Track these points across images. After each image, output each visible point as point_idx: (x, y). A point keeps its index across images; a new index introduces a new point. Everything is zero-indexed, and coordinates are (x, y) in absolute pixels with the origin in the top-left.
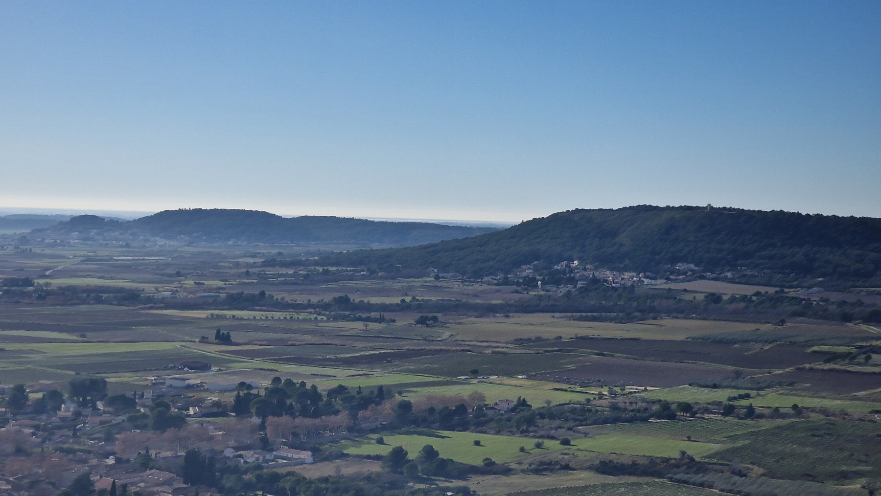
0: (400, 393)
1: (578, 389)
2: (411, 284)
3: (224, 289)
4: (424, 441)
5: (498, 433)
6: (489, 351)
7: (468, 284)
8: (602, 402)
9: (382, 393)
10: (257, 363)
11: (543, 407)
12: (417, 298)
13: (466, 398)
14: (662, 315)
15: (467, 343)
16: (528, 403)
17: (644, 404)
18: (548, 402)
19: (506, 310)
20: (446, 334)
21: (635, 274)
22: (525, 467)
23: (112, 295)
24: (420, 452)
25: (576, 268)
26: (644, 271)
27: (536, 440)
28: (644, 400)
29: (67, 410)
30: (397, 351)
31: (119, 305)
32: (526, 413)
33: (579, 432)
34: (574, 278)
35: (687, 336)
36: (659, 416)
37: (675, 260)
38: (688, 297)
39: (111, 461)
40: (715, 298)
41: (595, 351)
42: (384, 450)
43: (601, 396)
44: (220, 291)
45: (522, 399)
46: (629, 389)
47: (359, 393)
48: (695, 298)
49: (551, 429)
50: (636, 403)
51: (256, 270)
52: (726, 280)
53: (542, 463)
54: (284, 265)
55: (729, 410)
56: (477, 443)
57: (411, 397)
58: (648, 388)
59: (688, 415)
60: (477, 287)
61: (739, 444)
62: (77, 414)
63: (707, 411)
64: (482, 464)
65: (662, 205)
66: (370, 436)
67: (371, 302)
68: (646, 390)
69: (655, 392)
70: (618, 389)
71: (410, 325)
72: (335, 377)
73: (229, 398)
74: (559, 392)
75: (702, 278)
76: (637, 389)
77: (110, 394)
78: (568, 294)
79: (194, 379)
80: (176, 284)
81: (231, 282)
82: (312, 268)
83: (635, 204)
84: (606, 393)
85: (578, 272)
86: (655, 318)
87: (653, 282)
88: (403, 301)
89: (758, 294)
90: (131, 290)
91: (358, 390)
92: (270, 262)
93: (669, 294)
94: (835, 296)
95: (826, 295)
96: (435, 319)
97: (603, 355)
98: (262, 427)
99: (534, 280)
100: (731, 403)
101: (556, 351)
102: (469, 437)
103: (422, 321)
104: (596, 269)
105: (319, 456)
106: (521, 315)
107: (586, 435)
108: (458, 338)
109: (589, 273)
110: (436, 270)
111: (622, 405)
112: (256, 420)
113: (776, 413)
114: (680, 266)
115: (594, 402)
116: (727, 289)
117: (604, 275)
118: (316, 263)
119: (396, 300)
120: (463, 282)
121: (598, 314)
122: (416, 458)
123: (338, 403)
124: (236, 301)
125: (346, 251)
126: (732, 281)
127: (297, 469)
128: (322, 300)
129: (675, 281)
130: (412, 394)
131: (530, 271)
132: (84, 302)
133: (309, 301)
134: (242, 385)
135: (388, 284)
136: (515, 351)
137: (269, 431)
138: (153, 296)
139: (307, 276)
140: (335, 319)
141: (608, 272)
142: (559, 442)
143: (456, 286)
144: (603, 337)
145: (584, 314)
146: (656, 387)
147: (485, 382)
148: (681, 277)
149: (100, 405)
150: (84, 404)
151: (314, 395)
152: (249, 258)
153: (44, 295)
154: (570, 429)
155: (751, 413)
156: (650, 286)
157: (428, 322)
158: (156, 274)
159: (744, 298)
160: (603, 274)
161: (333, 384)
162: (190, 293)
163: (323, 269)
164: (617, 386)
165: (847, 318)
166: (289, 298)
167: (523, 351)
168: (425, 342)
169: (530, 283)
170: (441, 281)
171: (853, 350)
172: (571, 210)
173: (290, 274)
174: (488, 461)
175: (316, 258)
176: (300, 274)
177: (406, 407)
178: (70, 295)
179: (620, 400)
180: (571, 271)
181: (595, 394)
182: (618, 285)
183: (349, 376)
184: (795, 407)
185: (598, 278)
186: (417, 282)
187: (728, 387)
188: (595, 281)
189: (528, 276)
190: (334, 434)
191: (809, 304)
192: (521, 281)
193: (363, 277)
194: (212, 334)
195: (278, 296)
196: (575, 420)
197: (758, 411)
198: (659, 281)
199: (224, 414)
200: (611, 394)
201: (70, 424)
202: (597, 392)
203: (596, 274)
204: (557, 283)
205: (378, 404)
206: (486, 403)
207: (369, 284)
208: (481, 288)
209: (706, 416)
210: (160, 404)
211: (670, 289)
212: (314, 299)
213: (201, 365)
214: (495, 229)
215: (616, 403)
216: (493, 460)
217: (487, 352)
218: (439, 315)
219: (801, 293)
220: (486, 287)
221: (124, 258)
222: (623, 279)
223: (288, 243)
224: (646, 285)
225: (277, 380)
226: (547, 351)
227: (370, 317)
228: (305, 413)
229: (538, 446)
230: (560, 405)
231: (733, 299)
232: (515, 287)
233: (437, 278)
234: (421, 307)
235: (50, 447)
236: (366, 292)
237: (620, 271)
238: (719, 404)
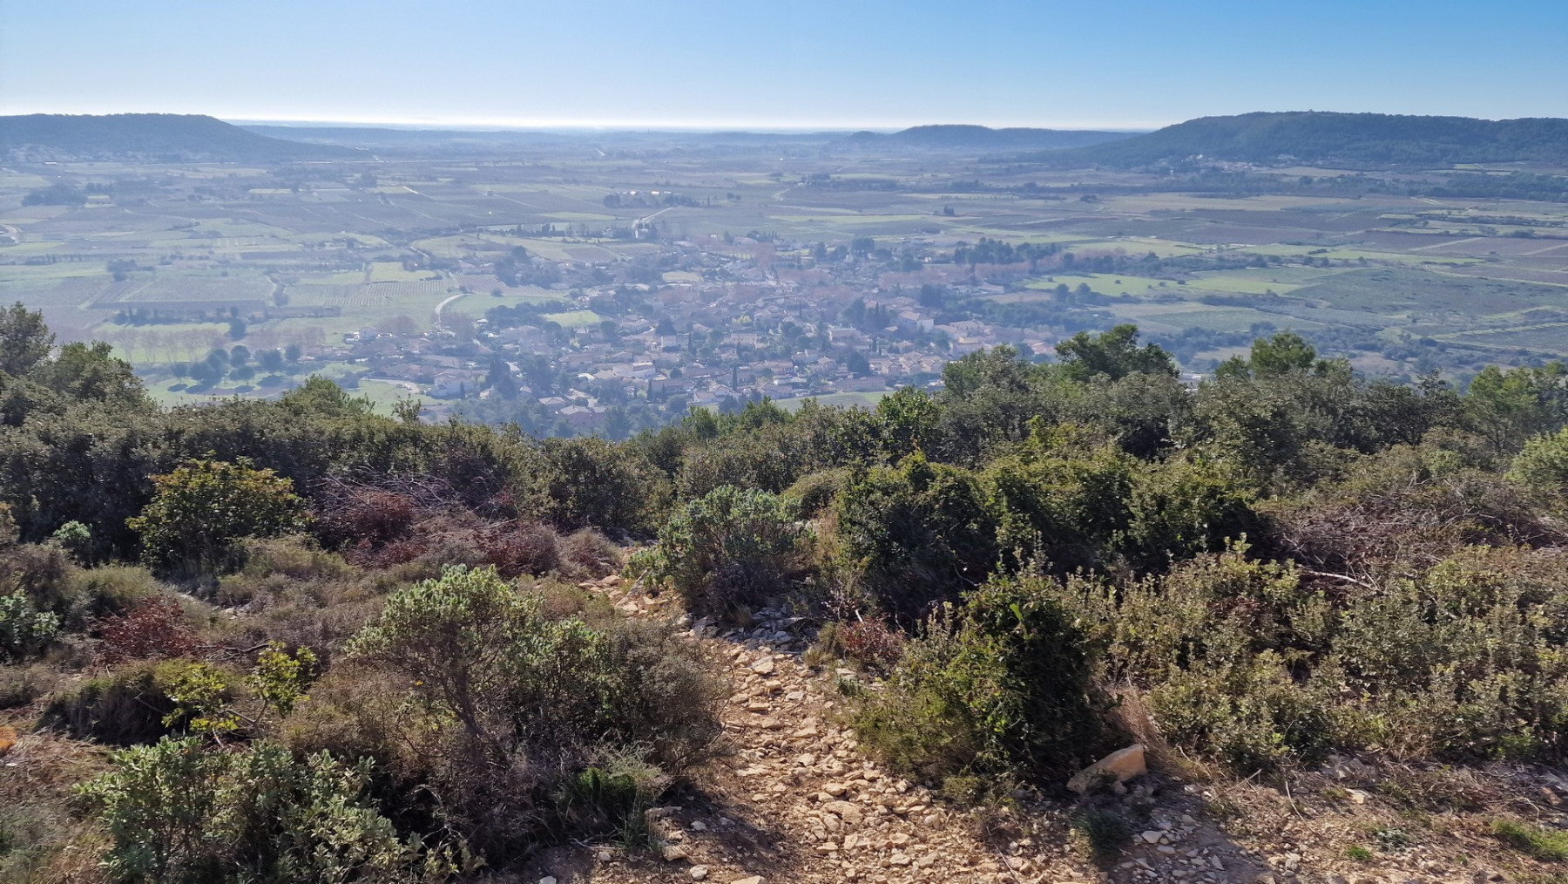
0: (1066, 248)
1: (1195, 246)
2: (1079, 174)
3: (951, 179)
4: (1081, 281)
5: (1134, 275)
6: (1131, 220)
7: (1120, 173)
8: (1212, 255)
9: (1054, 248)
10: (970, 228)
11: (1167, 259)
12: (1082, 183)
14: (1263, 193)
16: (1157, 256)
19: (1145, 191)
20: (1101, 207)
21: (1246, 164)
24: (1077, 288)
25: (1201, 160)
26: (1254, 161)
28: (1243, 254)
29: (849, 259)
30: (1066, 220)
31: (883, 191)
32: (1155, 263)
33: (1192, 276)
34: (1198, 167)
35: (1282, 208)
36: (1254, 266)
37: (1279, 152)
38: (1285, 180)
40: (1307, 180)
41: (1210, 220)
42: (1053, 286)
43: (1211, 251)
44: (949, 181)
45: (1152, 253)
46: (1232, 246)
48: (1291, 180)
49: (1172, 274)
50: (1237, 256)
51: (972, 166)
52: (1318, 166)
53: (1164, 296)
54: (993, 162)
55: (1308, 261)
56: (1118, 282)
57: (1074, 251)
60: (1126, 175)
61: (1314, 284)
62: (856, 261)
63: (1292, 262)
64: (1120, 297)
65: (1273, 111)
66: (1044, 277)
67: (1051, 186)
68: (1246, 247)
69: (1251, 248)
70: (1224, 247)
71: (1076, 202)
72: (1022, 237)
73: (952, 251)
74: (1180, 248)
75: (1298, 165)
76: (1239, 246)
77: (876, 248)
78: (1193, 180)
79: (929, 239)
80: (919, 176)
81: (955, 175)
82: (1011, 164)
83: (1251, 111)
84: (1215, 249)
85: (1202, 163)
86: (1258, 195)
87: (1259, 169)
88: (1072, 185)
89: (1342, 176)
90: (890, 181)
91: (1037, 246)
92: (982, 161)
93: (1272, 178)
94: (1405, 178)
95: (1398, 176)
96: (1094, 198)
97: (1216, 222)
98: (972, 270)
99: (1168, 169)
100: (1311, 256)
101: (1180, 219)
102: (1113, 277)
103: (1085, 199)
104: (1217, 160)
105: (1009, 289)
106: (1156, 194)
107: (1197, 277)
108: (1109, 210)
109: (1211, 163)
110: (1097, 164)
111: (1226, 257)
112: (968, 266)
113: (1346, 263)
114: (1282, 157)
115: (1206, 256)
116: (1316, 173)
118: (1015, 161)
119: (1068, 185)
120: (1116, 172)
121: (1215, 192)
122: (1074, 292)
123: (1024, 255)
124: (959, 187)
125: (1035, 152)
127: (994, 298)
129: (1276, 168)
131: (1166, 163)
132: (862, 189)
133: (1008, 186)
134: (960, 243)
135: (1063, 174)
136: (1150, 220)
137: (977, 273)
139: (1008, 169)
140: (1025, 198)
142: (1176, 283)
143: (1111, 175)
144: (1217, 209)
145: (1204, 193)
146: (1254, 245)
147: (1127, 241)
148: (1282, 165)
149: (870, 256)
150: (860, 255)
151: (1007, 250)
152: (968, 158)
153: (837, 185)
154: (1185, 274)
155: (1326, 263)
156: (1256, 172)
157: (1089, 199)
158: (906, 170)
159: (1331, 180)
160: (1222, 164)
161: (1021, 242)
162: (929, 182)
163: (1019, 165)
164: (1224, 244)
165: (1413, 193)
166: (994, 184)
167: (1156, 220)
168: (1086, 213)
169: (1165, 172)
170: (1100, 171)
171: (1413, 217)
172: (1200, 118)
173: (996, 168)
174: (1124, 294)
175: (1013, 157)
176: (1003, 168)
177: (1069, 257)
178: (853, 185)
179: (1225, 254)
180: (1197, 162)
181: (1206, 250)
182: (1232, 172)
183: (1032, 237)
184: (1361, 259)
185: (1218, 167)
186: (1083, 172)
187: (1309, 245)
188: (1215, 169)
189: (1164, 167)
190: (1019, 275)
191: (1383, 185)
192: (1158, 170)
193: (1047, 170)
194: (941, 210)
195: (987, 183)
196: (1190, 268)
197: (1331, 261)
198: (1264, 168)
199: (947, 262)
200: (1219, 250)
201: (852, 267)
202: (1209, 248)
203: (1217, 164)
204: (1185, 171)
205: (1051, 255)
206: (1126, 256)
207: (1051, 174)
208: (1128, 176)
209: (1290, 266)
210: (907, 254)
211: (1272, 174)
212: (1012, 185)
213: (933, 230)
214: (1142, 133)
215: (1222, 256)
216: (1128, 294)
217: (1129, 220)
218: (1098, 195)
219: (1377, 176)
220: (1132, 175)
222: (1236, 167)
223: (996, 148)
224: (1253, 171)
225: (983, 239)
226: (1173, 219)
227: (1049, 197)
228: (1001, 261)
229: (1162, 284)
231: (1322, 181)
232: (1153, 174)
233: (1098, 169)
234: (1084, 189)
235: (839, 281)
236: (1048, 179)
237: (1235, 161)
238: (1301, 256)
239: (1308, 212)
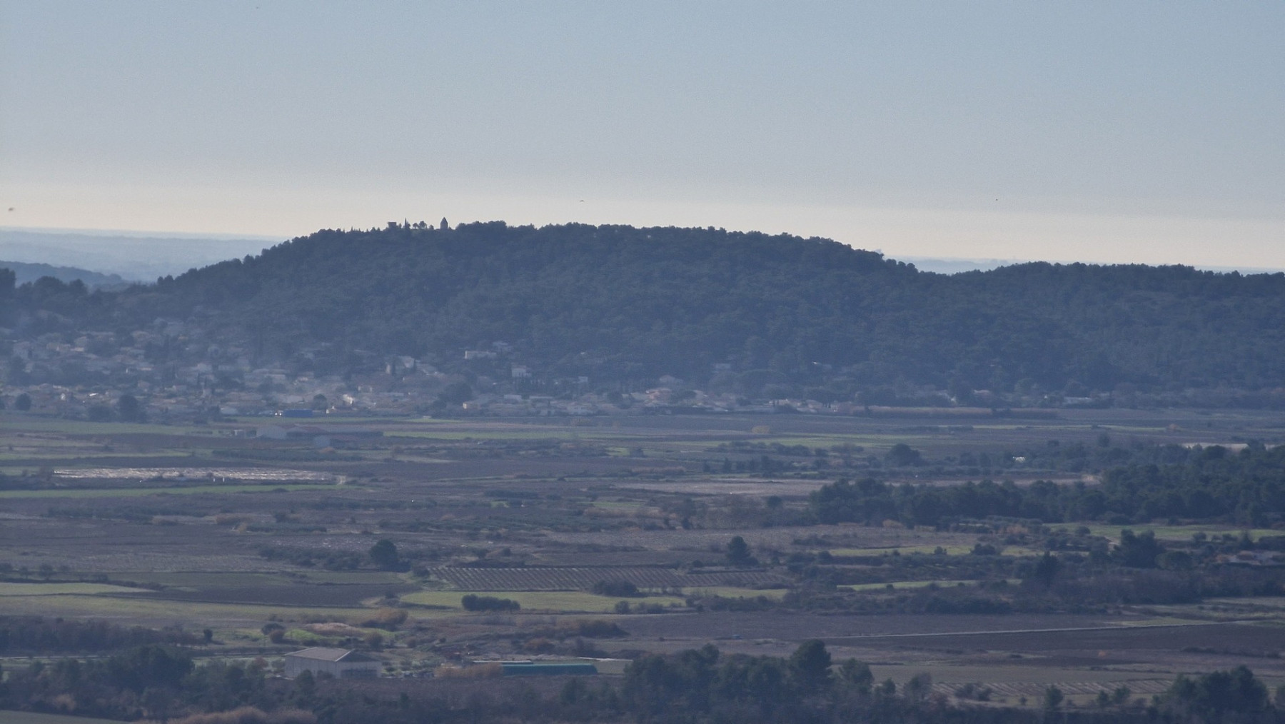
3: (613, 631)
44: (601, 643)
51: (779, 537)
54: (939, 512)
80: (373, 609)
81: (650, 601)
82: (1071, 528)
92: (857, 499)
125: (1243, 446)
138: (256, 668)
152: (745, 477)
163: (1128, 538)
173: (958, 561)
175: (1089, 479)
176: (1010, 561)
221: (110, 474)
223: (945, 403)
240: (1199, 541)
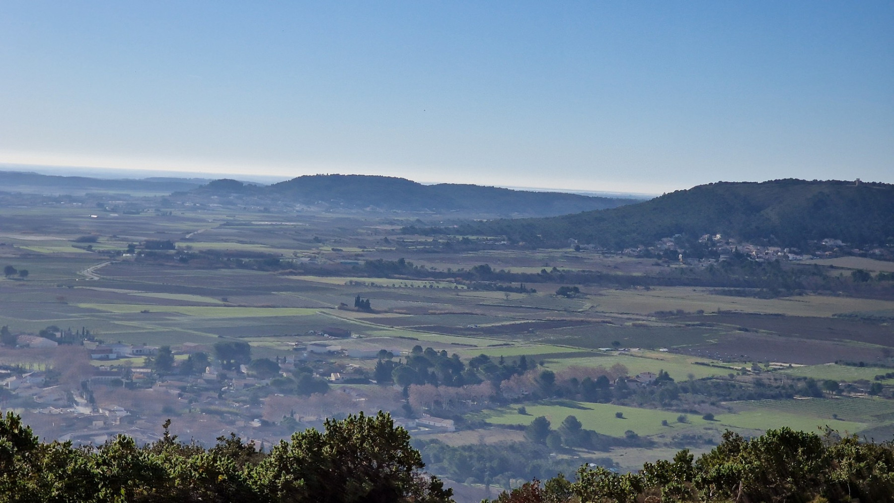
0: (542, 364)
1: (721, 364)
2: (552, 255)
3: (362, 256)
4: (567, 412)
5: (641, 405)
6: (630, 324)
7: (609, 255)
8: (747, 378)
9: (524, 364)
10: (397, 331)
11: (686, 382)
12: (558, 268)
13: (608, 369)
14: (807, 291)
15: (607, 315)
16: (670, 377)
17: (790, 382)
18: (691, 376)
19: (646, 282)
20: (587, 305)
21: (779, 249)
22: (668, 440)
23: (252, 260)
24: (563, 423)
25: (719, 241)
26: (790, 245)
27: (679, 415)
28: (789, 377)
29: (210, 373)
30: (537, 321)
31: (260, 269)
32: (669, 386)
33: (723, 407)
34: (716, 251)
35: (834, 313)
36: (804, 393)
37: (821, 235)
38: (835, 273)
39: (256, 423)
40: (862, 275)
41: (738, 326)
42: (526, 421)
43: (744, 372)
44: (359, 258)
45: (663, 372)
46: (773, 365)
47: (501, 362)
48: (841, 274)
49: (695, 403)
50: (781, 380)
51: (394, 237)
52: (874, 256)
53: (685, 437)
54: (426, 233)
55: (876, 389)
56: (619, 415)
57: (553, 367)
58: (793, 365)
59: (834, 393)
60: (618, 259)
61: (886, 423)
62: (223, 377)
63: (855, 390)
64: (624, 436)
65: (809, 179)
66: (512, 406)
67: (512, 272)
68: (791, 367)
69: (799, 369)
70: (761, 366)
71: (551, 296)
72: (476, 346)
73: (371, 366)
74: (702, 366)
75: (851, 254)
76: (781, 365)
77: (254, 358)
78: (711, 269)
79: (335, 345)
80: (314, 250)
81: (369, 250)
82: (452, 236)
83: (781, 177)
84: (750, 369)
85: (720, 246)
86: (800, 294)
87: (798, 257)
88: (544, 271)
90: (270, 255)
91: (500, 360)
92: (409, 230)
93: (817, 270)
96: (576, 290)
97: (747, 330)
98: (405, 394)
99: (675, 253)
100: (879, 382)
101: (697, 325)
102: (611, 409)
103: (563, 292)
104: (740, 243)
105: (461, 424)
106: (662, 288)
107: (730, 410)
108: (599, 309)
109: (731, 247)
110: (576, 241)
111: (766, 381)
112: (398, 388)
114: (826, 242)
115: (738, 378)
116: (874, 266)
117: (747, 250)
118: (458, 232)
119: (537, 270)
120: (603, 253)
121: (740, 289)
122: (558, 428)
123: (481, 372)
124: (377, 269)
125: (486, 220)
126: (880, 258)
127: (440, 437)
128: (463, 269)
129: (821, 257)
130: (554, 365)
131: (672, 243)
132: (227, 266)
133: (449, 270)
134: (383, 352)
135: (529, 254)
136: (656, 324)
137: (412, 399)
138: (292, 262)
139: (447, 245)
140: (476, 289)
141: (751, 247)
142: (702, 416)
143: (597, 257)
144: (746, 312)
145: (726, 289)
146: (802, 364)
147: (626, 355)
148: (827, 253)
149: (244, 369)
150: (228, 367)
151: (455, 364)
152: (387, 225)
153: (187, 259)
154: (713, 404)
156: (795, 261)
157: (568, 293)
158: (294, 239)
160: (747, 248)
161: (476, 354)
162: (330, 260)
163: (464, 238)
164: (761, 362)
166: (428, 266)
167: (664, 325)
168: (565, 313)
169: (671, 256)
170: (582, 252)
172: (714, 183)
173: (430, 242)
174: (630, 434)
175: (455, 226)
176: (440, 242)
177: (548, 377)
178: (213, 259)
179: (764, 376)
180: (714, 244)
181: (738, 370)
182: (761, 260)
183: (490, 346)
185: (741, 252)
186: (558, 253)
187: (875, 365)
188: (739, 255)
189: (669, 249)
190: (475, 403)
192: (662, 253)
193: (505, 248)
194: (351, 302)
195: (417, 263)
196: (718, 395)
198: (805, 257)
199: (366, 381)
200: (755, 370)
201: (216, 386)
202: (740, 368)
203: (740, 248)
204: (700, 256)
205: (520, 374)
206: (628, 375)
207: (511, 254)
208: (621, 260)
209: (852, 394)
210: (302, 368)
211: (816, 265)
212: (455, 268)
213: (340, 332)
214: (635, 200)
215: (761, 379)
216: (636, 433)
217: (626, 324)
218: (581, 287)
220: (626, 259)
221: (263, 223)
222: (767, 254)
223: (427, 211)
224: (791, 260)
225: (418, 348)
226: (689, 325)
227: (510, 287)
228: (448, 382)
229: (681, 420)
230: (703, 379)
231: (882, 277)
232: (655, 260)
233: (578, 249)
234: (563, 277)
235: (197, 408)
236: (507, 261)
237: (764, 245)
238: (866, 382)
239: (869, 320)
240: (478, 239)
